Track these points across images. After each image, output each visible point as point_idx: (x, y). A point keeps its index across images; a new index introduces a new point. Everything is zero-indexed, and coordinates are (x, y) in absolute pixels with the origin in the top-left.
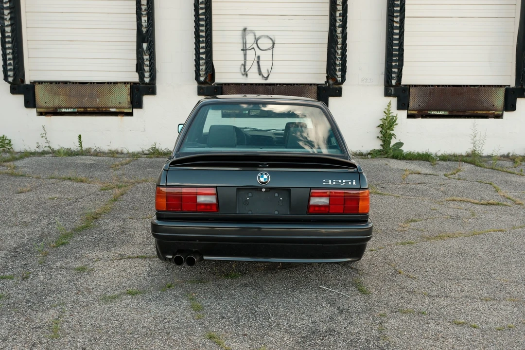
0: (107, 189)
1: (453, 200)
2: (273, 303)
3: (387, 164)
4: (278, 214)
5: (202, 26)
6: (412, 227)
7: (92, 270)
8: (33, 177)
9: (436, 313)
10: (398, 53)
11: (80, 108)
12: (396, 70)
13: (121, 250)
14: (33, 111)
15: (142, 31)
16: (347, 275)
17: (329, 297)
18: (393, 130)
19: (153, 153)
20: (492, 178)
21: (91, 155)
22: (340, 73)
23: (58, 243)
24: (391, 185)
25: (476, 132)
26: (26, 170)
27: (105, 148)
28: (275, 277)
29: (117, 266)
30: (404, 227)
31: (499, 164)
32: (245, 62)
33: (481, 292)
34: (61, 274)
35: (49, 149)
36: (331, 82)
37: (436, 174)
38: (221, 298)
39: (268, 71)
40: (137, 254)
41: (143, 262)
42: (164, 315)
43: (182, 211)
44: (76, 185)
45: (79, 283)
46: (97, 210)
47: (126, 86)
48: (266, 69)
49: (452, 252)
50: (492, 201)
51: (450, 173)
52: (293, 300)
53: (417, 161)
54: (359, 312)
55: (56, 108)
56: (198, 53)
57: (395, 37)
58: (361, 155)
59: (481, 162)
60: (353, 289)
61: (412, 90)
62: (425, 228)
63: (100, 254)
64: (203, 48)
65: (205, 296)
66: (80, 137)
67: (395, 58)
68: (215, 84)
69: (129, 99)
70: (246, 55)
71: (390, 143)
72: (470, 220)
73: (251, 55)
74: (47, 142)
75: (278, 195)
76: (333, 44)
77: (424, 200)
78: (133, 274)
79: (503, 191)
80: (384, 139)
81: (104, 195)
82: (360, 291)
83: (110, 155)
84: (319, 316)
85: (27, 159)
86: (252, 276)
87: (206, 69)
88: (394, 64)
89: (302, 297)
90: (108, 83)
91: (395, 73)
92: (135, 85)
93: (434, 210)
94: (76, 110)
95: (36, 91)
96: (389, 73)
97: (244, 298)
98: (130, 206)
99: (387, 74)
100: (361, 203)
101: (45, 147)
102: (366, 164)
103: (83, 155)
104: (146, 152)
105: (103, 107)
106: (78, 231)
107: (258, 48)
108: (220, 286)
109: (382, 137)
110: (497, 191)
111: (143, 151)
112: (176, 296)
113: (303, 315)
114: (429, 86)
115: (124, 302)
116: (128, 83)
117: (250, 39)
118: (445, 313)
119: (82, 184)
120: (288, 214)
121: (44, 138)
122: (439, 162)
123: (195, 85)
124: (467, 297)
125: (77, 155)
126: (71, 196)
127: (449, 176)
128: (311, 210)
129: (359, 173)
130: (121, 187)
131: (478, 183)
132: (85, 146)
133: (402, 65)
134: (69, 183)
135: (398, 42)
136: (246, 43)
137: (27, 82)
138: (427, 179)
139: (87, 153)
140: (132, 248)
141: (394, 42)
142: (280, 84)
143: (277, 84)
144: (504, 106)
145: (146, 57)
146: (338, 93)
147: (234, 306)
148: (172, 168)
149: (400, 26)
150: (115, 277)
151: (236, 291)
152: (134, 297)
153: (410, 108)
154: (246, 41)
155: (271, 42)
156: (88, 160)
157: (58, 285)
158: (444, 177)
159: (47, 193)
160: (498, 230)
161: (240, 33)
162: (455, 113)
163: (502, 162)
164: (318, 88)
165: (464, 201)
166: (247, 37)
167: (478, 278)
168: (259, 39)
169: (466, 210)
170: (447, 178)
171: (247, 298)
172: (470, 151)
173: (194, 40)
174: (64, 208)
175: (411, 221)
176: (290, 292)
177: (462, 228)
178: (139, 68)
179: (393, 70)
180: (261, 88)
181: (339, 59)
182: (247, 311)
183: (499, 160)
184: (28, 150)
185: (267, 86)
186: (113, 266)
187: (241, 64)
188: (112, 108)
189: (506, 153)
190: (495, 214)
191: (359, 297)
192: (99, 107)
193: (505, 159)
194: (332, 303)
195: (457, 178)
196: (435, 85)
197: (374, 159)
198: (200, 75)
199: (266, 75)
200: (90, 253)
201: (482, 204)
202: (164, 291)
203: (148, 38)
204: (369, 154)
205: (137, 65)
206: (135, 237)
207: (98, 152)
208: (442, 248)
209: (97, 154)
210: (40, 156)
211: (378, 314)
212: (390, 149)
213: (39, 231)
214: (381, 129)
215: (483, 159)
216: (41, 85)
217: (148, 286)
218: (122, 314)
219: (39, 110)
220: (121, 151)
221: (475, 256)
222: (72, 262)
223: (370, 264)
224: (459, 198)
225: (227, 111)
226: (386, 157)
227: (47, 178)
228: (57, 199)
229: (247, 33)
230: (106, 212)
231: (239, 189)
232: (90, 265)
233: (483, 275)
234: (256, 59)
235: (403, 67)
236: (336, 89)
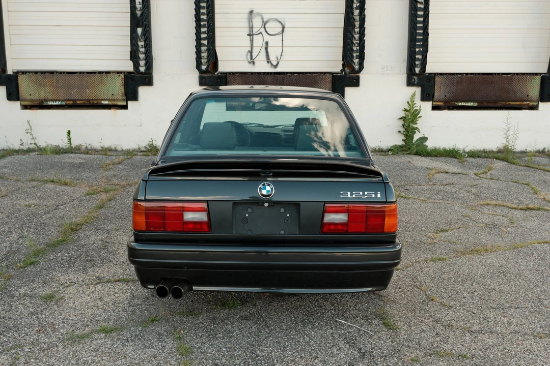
0: (94, 194)
1: (488, 205)
2: (279, 343)
3: (410, 162)
4: (285, 234)
5: (203, 8)
6: (443, 239)
7: (62, 299)
8: (11, 180)
9: (480, 355)
10: (422, 37)
11: (69, 100)
12: (419, 57)
13: (100, 271)
14: (17, 104)
15: (137, 14)
16: (369, 303)
17: (347, 334)
18: (417, 124)
19: (150, 151)
20: (529, 177)
21: (82, 153)
22: (358, 60)
23: (26, 263)
24: (416, 187)
25: (509, 126)
26: (6, 170)
27: (97, 146)
28: (282, 306)
29: (93, 292)
30: (433, 239)
31: (535, 161)
32: (252, 48)
33: (532, 326)
34: (22, 304)
35: (35, 146)
36: (347, 70)
37: (465, 172)
38: (215, 337)
39: (277, 58)
40: (119, 277)
41: (125, 287)
42: (143, 361)
43: (165, 231)
44: (60, 188)
45: (44, 316)
46: (78, 220)
47: (119, 76)
48: (275, 56)
49: (492, 271)
50: (531, 206)
51: (482, 171)
52: (304, 339)
53: (444, 158)
54: (385, 356)
55: (42, 101)
56: (198, 39)
57: (418, 19)
58: (381, 151)
59: (514, 159)
60: (377, 323)
61: (437, 79)
62: (458, 240)
63: (74, 277)
64: (204, 33)
65: (195, 334)
66: (69, 132)
67: (419, 43)
68: (219, 73)
69: (123, 90)
70: (253, 40)
71: (413, 138)
72: (509, 229)
73: (258, 41)
74: (33, 138)
75: (285, 210)
76: (350, 28)
77: (455, 205)
78: (110, 304)
79: (543, 193)
80: (407, 133)
81: (89, 200)
82: (386, 326)
83: (102, 152)
84: (336, 361)
85: (9, 157)
86: (255, 305)
87: (208, 57)
88: (417, 50)
89: (315, 334)
90: (100, 73)
91: (418, 60)
92: (129, 75)
93: (466, 216)
94: (64, 103)
95: (19, 82)
96: (412, 60)
97: (243, 336)
98: (117, 214)
99: (410, 61)
100: (387, 220)
101: (30, 144)
102: (387, 161)
103: (72, 153)
104: (143, 149)
105: (95, 100)
106: (53, 246)
107: (266, 33)
108: (214, 318)
109: (404, 131)
110: (536, 193)
111: (139, 148)
112: (160, 334)
113: (316, 361)
114: (457, 74)
115: (95, 343)
116: (121, 73)
117: (257, 23)
118: (492, 356)
119: (66, 187)
120: (296, 234)
121: (29, 134)
122: (468, 159)
123: (196, 75)
124: (516, 332)
125: (65, 153)
126: (52, 202)
127: (482, 176)
128: (326, 229)
129: (385, 183)
130: (110, 190)
131: (513, 183)
132: (75, 143)
133: (427, 51)
134: (51, 186)
135: (422, 25)
136: (252, 27)
137: (10, 71)
138: (455, 179)
139: (77, 150)
140: (114, 268)
141: (418, 25)
142: (291, 73)
143: (287, 73)
144: (540, 96)
145: (141, 43)
146: (355, 83)
147: (230, 348)
148: (152, 178)
149: (425, 8)
150: (88, 308)
151: (233, 326)
152: (108, 335)
153: (435, 100)
154: (252, 25)
155: (280, 26)
156: (77, 159)
157: (17, 319)
158: (474, 176)
159: (24, 199)
160: (543, 241)
161: (246, 16)
162: (485, 104)
163: (537, 159)
164: (333, 76)
165: (500, 205)
166: (254, 21)
167: (526, 306)
168: (267, 22)
169: (503, 216)
170: (477, 177)
171: (247, 336)
172: (501, 147)
173: (194, 25)
174: (41, 217)
175: (442, 231)
176: (300, 328)
177: (500, 239)
178: (134, 56)
179: (417, 56)
180: (269, 78)
181: (357, 45)
182: (247, 355)
183: (535, 156)
184: (12, 147)
185: (276, 75)
186: (88, 292)
187: (247, 51)
188: (104, 100)
189: (541, 149)
190: (537, 221)
191: (384, 334)
192: (90, 99)
193: (540, 155)
194: (351, 343)
195: (489, 177)
196: (463, 73)
197: (395, 156)
198: (201, 63)
199: (275, 63)
200: (62, 275)
201: (521, 209)
202: (146, 327)
203: (143, 22)
204: (390, 150)
205: (131, 52)
206: (119, 253)
207: (89, 150)
208: (480, 266)
209: (88, 151)
210: (24, 155)
211: (409, 358)
212: (413, 144)
213: (6, 247)
214: (403, 123)
215: (517, 155)
216: (25, 76)
217: (127, 319)
218: (90, 361)
219: (24, 103)
220: (115, 148)
221: (520, 276)
222: (39, 287)
223: (396, 288)
224: (494, 202)
225: (232, 103)
226: (409, 154)
227: (27, 181)
228: (35, 206)
229: (253, 16)
230: (88, 222)
231: (236, 204)
232: (61, 292)
233: (533, 302)
234: (264, 45)
235: (428, 53)
236: (353, 78)
